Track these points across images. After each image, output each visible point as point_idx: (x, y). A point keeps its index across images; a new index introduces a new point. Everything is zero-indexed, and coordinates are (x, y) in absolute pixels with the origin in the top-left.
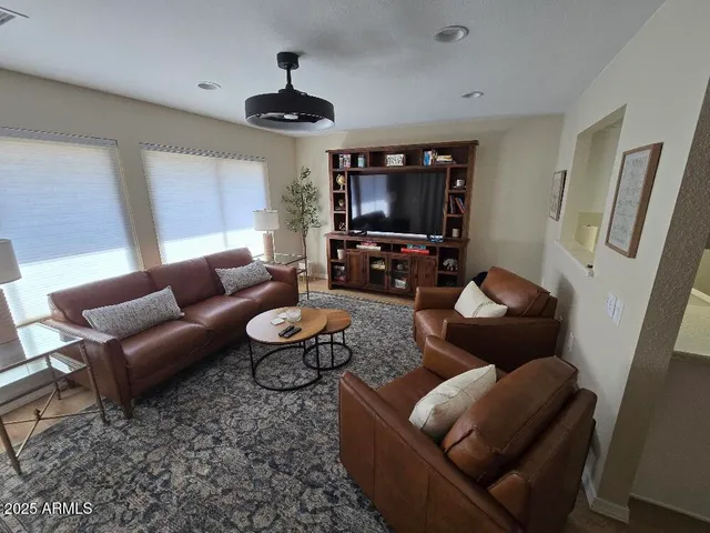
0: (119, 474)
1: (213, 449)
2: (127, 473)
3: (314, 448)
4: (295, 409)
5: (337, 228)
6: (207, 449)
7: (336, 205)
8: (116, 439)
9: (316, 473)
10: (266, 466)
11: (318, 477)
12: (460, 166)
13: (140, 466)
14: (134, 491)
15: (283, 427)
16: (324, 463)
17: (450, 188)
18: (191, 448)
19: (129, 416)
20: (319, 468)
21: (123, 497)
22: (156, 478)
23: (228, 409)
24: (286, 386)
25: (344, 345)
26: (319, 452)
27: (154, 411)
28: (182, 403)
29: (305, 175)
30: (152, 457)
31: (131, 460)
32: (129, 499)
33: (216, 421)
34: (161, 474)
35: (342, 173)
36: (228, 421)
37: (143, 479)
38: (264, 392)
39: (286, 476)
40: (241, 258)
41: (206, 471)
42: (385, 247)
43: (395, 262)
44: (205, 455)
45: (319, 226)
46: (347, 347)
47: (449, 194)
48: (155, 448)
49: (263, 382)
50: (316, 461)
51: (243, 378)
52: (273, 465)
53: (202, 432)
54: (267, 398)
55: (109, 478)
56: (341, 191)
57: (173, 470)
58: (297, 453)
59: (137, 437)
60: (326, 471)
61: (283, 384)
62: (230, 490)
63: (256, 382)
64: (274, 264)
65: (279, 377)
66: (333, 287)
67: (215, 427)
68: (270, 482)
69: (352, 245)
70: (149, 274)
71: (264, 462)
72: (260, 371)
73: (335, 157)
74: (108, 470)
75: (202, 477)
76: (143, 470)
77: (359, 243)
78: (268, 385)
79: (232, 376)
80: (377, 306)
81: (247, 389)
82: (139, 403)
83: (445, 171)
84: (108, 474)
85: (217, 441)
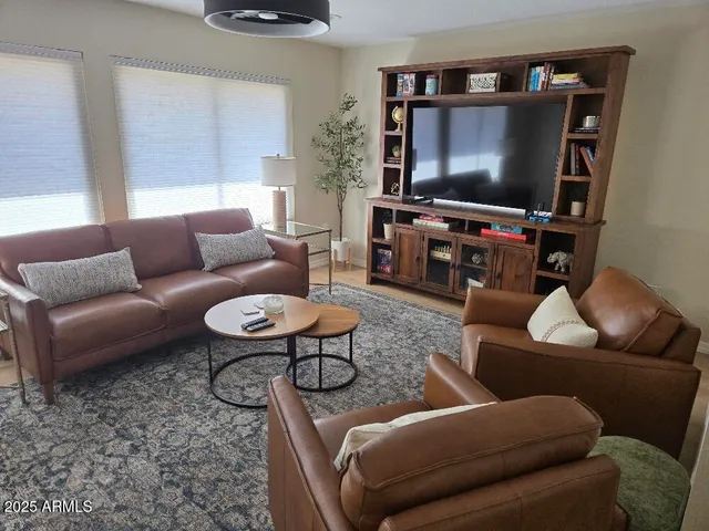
0: (18, 460)
1: (126, 458)
2: (25, 462)
3: (247, 485)
4: (246, 432)
5: (386, 190)
6: (121, 456)
7: (388, 154)
8: (29, 423)
9: (237, 515)
10: (179, 492)
11: (237, 520)
12: (592, 91)
13: (42, 457)
14: (25, 482)
15: (221, 450)
16: (252, 506)
17: (571, 131)
18: (102, 452)
19: (50, 401)
20: (243, 510)
21: (14, 485)
22: (54, 474)
23: (164, 416)
24: (247, 403)
25: (350, 361)
26: (252, 490)
27: (79, 402)
28: (114, 399)
29: (348, 106)
30: (58, 451)
31: (34, 449)
32: (18, 489)
33: (143, 427)
34: (59, 471)
35: (400, 104)
36: (156, 429)
37: (40, 472)
38: (217, 403)
39: (197, 509)
40: (235, 222)
41: (107, 481)
42: (457, 225)
43: (468, 251)
44: (114, 462)
45: (364, 186)
46: (353, 366)
47: (569, 141)
48: (64, 442)
49: (220, 391)
50: (242, 501)
51: (199, 382)
52: (188, 493)
53: (123, 436)
54: (217, 412)
55: (7, 463)
56: (397, 132)
57: (73, 470)
58: (222, 485)
59: (50, 426)
60: (250, 515)
61: (245, 398)
62: (125, 508)
63: (211, 390)
64: (284, 236)
65: (243, 389)
66: (373, 281)
67: (140, 432)
68: (175, 511)
69: (407, 218)
70: (106, 229)
71: (178, 486)
72: (222, 378)
73: (391, 79)
74: (9, 454)
75: (101, 485)
76: (43, 463)
77: (417, 215)
78: (225, 397)
79: (185, 378)
80: (428, 316)
81: (197, 395)
82: (66, 389)
83: (564, 101)
84: (8, 458)
85: (135, 449)
